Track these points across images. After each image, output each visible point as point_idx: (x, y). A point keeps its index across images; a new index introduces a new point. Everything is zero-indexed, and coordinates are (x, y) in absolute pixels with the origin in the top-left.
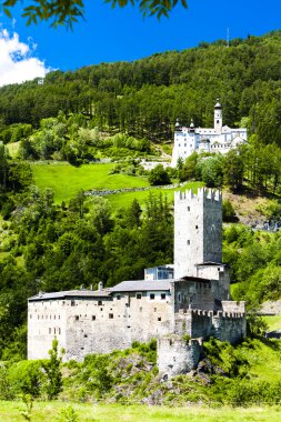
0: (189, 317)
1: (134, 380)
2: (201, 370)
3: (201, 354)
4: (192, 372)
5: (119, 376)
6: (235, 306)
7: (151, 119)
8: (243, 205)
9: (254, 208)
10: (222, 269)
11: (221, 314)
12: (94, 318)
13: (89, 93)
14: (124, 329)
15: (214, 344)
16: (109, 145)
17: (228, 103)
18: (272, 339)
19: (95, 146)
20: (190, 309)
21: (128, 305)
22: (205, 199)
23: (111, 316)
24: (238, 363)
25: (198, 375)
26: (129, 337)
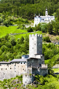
0: (31, 69)
1: (16, 86)
2: (34, 83)
3: (34, 79)
4: (32, 84)
5: (12, 85)
6: (45, 66)
7: (28, 13)
8: (52, 38)
9: (55, 38)
10: (42, 56)
11: (40, 68)
12: (6, 69)
13: (11, 6)
14: (14, 72)
15: (38, 76)
16: (17, 21)
17: (50, 9)
18: (56, 75)
19: (13, 21)
20: (31, 67)
21: (15, 65)
22: (37, 36)
23: (11, 68)
24: (45, 81)
25: (33, 84)
26: (15, 74)
